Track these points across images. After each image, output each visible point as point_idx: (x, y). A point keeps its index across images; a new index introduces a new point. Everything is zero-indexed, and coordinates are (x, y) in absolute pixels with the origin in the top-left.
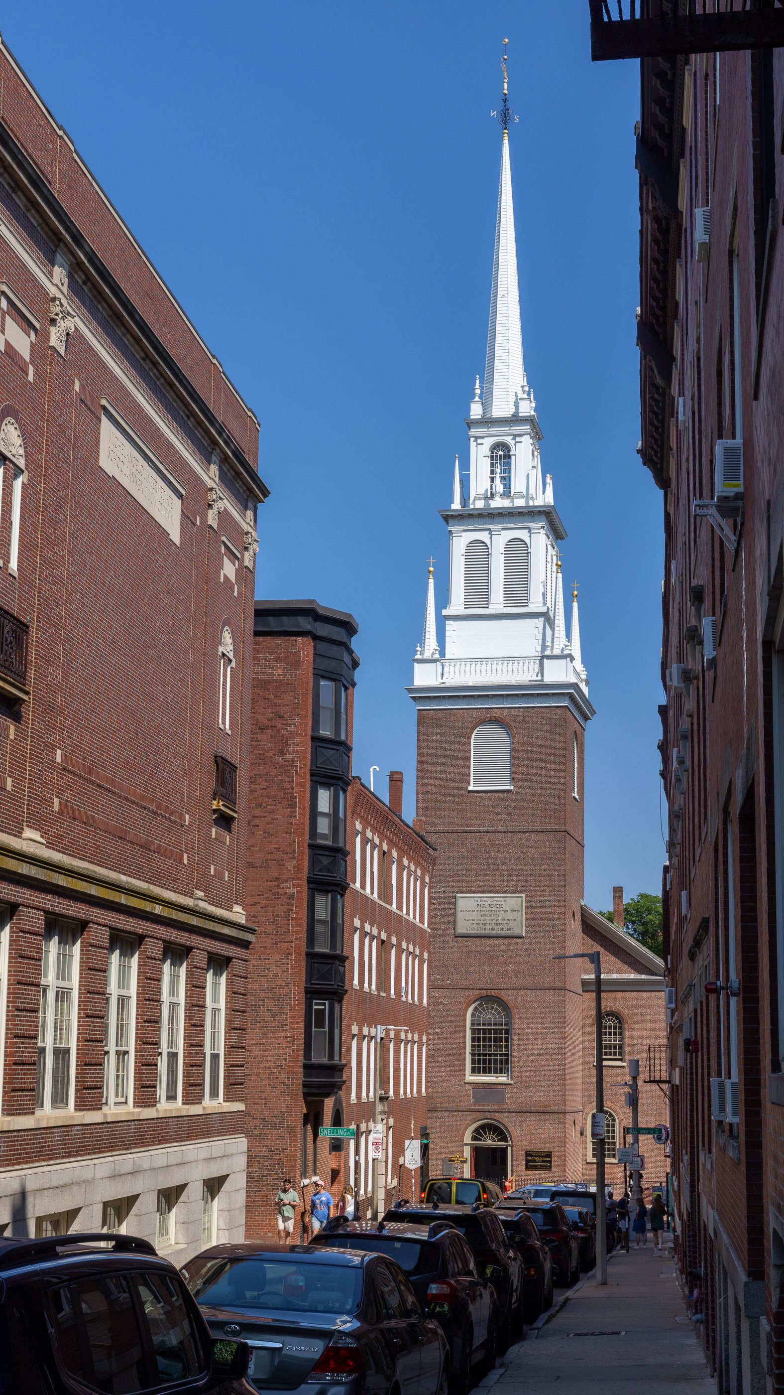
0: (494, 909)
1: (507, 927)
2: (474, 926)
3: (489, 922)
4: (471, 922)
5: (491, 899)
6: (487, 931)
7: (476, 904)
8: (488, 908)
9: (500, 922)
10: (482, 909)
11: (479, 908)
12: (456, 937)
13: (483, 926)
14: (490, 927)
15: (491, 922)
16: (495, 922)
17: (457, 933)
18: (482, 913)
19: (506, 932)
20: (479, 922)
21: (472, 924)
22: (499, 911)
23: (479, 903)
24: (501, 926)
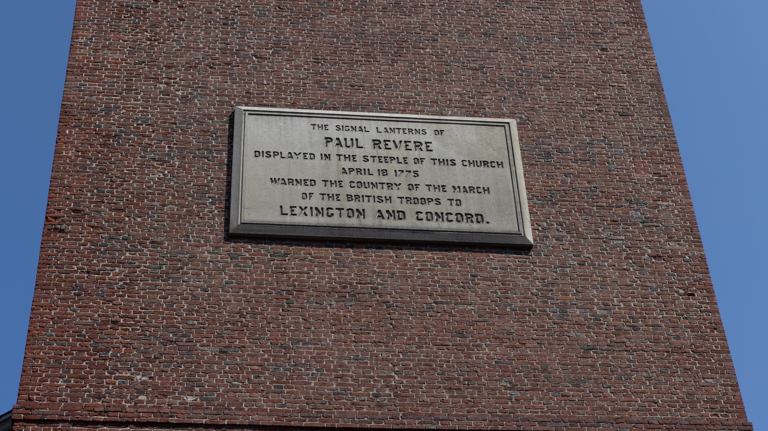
0: (394, 153)
1: (455, 209)
2: (316, 202)
3: (377, 192)
4: (302, 189)
5: (382, 125)
6: (370, 221)
7: (320, 135)
8: (369, 150)
9: (422, 192)
10: (343, 151)
11: (332, 149)
12: (230, 237)
13: (354, 205)
14: (384, 207)
15: (385, 192)
16: (404, 192)
17: (234, 225)
18: (348, 164)
19: (455, 226)
20: (334, 190)
21: (305, 195)
22: (417, 161)
23: (333, 133)
24: (432, 207)
